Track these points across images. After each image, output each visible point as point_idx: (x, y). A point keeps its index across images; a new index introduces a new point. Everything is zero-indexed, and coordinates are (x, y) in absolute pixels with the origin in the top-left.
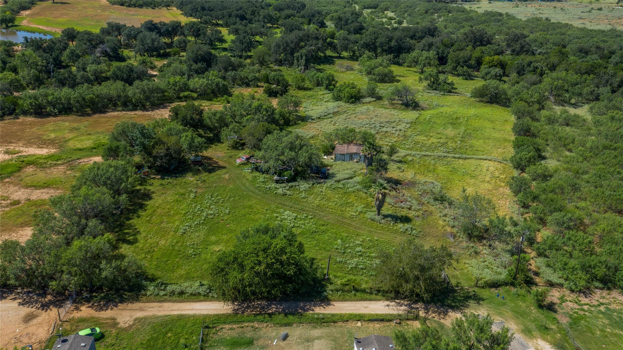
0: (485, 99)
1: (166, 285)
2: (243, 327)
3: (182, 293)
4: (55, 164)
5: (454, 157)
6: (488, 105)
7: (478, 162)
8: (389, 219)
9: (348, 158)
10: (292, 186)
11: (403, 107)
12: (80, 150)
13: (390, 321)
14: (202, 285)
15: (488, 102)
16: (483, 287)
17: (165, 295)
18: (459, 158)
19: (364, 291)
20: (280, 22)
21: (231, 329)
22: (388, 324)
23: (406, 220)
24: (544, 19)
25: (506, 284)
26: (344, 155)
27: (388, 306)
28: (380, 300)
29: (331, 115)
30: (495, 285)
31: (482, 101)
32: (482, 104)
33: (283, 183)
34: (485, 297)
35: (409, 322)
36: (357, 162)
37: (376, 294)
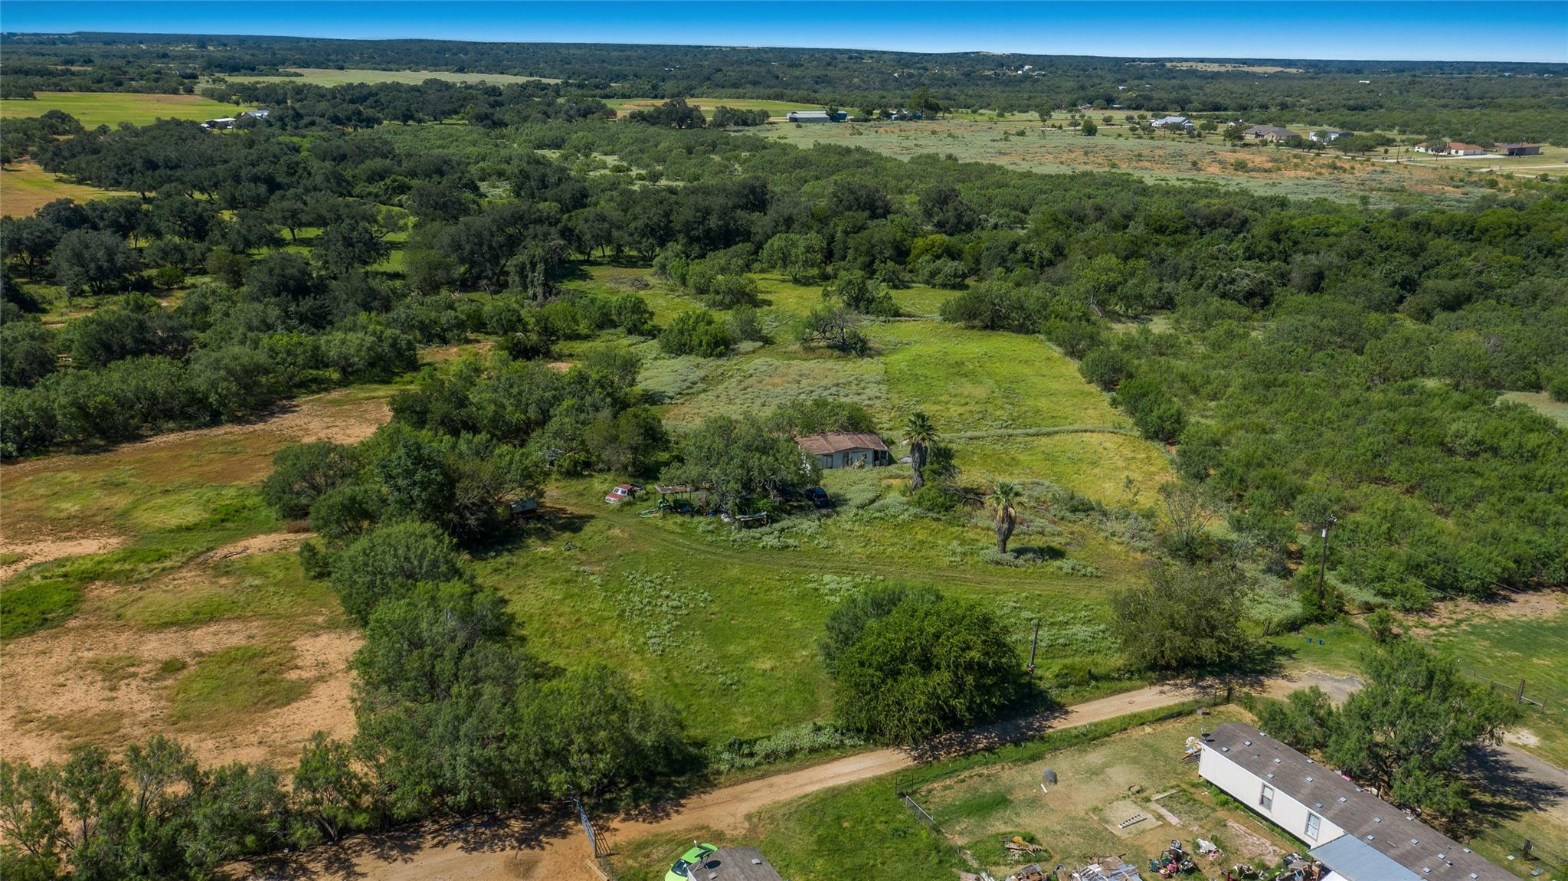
0: (976, 322)
1: (752, 743)
2: (963, 781)
3: (791, 753)
4: (164, 569)
5: (1028, 435)
6: (987, 332)
7: (1077, 437)
8: (1030, 555)
9: (840, 462)
10: (782, 530)
11: (837, 353)
12: (188, 529)
13: (1191, 713)
14: (818, 729)
15: (986, 327)
16: (1278, 634)
17: (758, 764)
18: (1037, 435)
19: (1107, 678)
20: (357, 190)
21: (946, 788)
22: (1190, 718)
23: (1055, 554)
24: (942, 157)
25: (1308, 621)
26: (830, 455)
27: (1162, 692)
28: (1142, 687)
29: (702, 386)
30: (1293, 626)
31: (973, 327)
32: (975, 332)
33: (761, 525)
34: (1293, 648)
35: (1221, 708)
36: (861, 467)
37: (1129, 679)
